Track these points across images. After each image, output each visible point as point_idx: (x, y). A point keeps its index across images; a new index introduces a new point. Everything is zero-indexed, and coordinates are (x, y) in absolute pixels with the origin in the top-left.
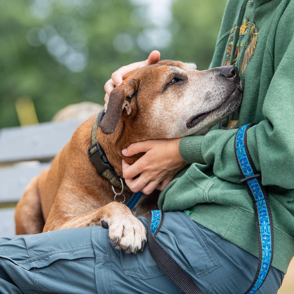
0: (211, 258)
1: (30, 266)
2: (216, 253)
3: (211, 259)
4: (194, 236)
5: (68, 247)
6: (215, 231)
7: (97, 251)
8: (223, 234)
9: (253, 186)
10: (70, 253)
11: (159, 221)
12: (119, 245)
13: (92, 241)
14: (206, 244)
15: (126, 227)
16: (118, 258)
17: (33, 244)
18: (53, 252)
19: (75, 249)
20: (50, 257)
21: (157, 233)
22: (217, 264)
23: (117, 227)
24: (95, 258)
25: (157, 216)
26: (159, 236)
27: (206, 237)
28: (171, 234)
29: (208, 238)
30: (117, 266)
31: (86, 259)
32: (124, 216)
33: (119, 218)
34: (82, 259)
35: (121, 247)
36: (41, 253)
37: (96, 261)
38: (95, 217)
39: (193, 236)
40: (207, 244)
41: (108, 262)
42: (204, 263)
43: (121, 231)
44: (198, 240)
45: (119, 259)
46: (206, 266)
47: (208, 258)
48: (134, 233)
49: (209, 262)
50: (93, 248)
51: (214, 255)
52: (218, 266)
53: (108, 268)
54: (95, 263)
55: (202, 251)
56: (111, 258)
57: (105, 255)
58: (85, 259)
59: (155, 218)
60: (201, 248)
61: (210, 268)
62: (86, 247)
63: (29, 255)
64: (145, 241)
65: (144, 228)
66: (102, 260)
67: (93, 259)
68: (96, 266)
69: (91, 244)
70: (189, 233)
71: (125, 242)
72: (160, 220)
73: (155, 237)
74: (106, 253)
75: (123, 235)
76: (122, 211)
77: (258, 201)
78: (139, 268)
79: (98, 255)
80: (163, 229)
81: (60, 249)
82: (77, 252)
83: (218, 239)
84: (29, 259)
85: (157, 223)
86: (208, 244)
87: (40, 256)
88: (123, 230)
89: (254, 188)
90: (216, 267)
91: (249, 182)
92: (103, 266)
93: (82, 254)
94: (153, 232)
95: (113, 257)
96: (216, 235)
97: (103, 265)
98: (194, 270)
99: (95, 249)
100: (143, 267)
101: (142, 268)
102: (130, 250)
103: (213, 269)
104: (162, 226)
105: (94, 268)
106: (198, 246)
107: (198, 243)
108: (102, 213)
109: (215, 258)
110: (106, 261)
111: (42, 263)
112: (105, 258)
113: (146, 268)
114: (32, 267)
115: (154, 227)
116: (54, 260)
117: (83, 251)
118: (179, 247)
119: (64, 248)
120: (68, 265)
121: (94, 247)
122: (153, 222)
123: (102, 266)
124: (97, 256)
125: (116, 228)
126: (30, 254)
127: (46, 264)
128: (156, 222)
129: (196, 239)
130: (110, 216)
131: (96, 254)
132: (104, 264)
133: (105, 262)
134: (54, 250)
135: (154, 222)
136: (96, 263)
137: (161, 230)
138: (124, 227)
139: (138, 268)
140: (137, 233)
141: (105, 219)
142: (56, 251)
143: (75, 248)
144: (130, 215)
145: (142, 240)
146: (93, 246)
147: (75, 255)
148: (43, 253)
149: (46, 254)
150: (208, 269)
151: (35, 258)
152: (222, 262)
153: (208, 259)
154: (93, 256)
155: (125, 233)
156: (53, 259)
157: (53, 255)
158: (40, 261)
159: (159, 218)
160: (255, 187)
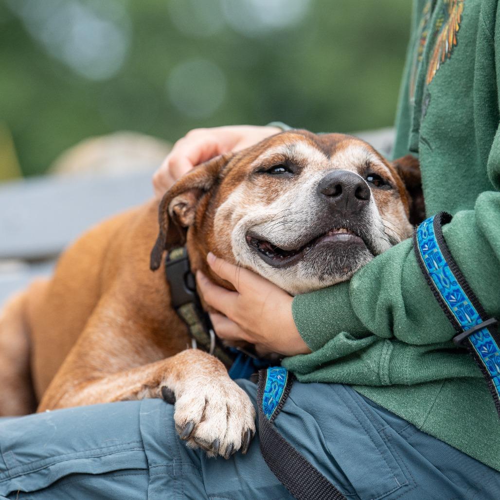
0: (396, 468)
1: (8, 487)
2: (405, 459)
3: (396, 472)
4: (358, 423)
5: (89, 447)
6: (403, 416)
7: (152, 456)
8: (420, 422)
9: (481, 345)
10: (94, 460)
11: (283, 388)
12: (194, 438)
13: (140, 434)
14: (383, 439)
15: (212, 402)
16: (196, 471)
17: (14, 441)
18: (57, 458)
19: (105, 450)
20: (51, 468)
21: (277, 413)
22: (407, 483)
23: (193, 400)
24: (148, 469)
25: (277, 378)
26: (283, 421)
27: (383, 426)
28: (309, 419)
29: (387, 426)
30: (195, 486)
31: (129, 472)
32: (209, 379)
33: (198, 383)
34: (121, 473)
35: (197, 443)
36: (33, 459)
37: (149, 476)
38: (151, 378)
39: (355, 422)
40: (386, 440)
41: (175, 479)
42: (381, 481)
43: (201, 408)
44: (367, 431)
45: (200, 473)
46: (385, 486)
47: (389, 470)
48: (228, 413)
49: (391, 478)
50: (143, 447)
51: (401, 463)
52: (410, 486)
53: (176, 490)
54: (149, 479)
55: (374, 456)
56: (183, 470)
57: (171, 464)
58: (126, 473)
59: (272, 383)
60: (372, 450)
61: (394, 490)
62: (128, 447)
63: (5, 464)
64: (251, 431)
65: (249, 405)
66: (164, 475)
67: (145, 472)
68: (151, 486)
69: (138, 440)
70: (349, 416)
71: (207, 432)
72: (283, 386)
73: (275, 424)
74: (172, 460)
75: (203, 419)
76: (206, 368)
77: (496, 376)
78: (242, 492)
79: (155, 463)
80: (290, 407)
81: (72, 451)
82: (110, 456)
83: (410, 430)
84: (7, 473)
85: (277, 394)
86: (389, 440)
87: (30, 465)
88: (205, 408)
89: (484, 350)
90: (406, 489)
91: (472, 340)
92: (166, 487)
93: (120, 461)
94: (270, 412)
95: (187, 468)
96: (406, 424)
97: (165, 484)
98: (360, 495)
99: (148, 450)
100: (250, 490)
101: (247, 492)
102: (215, 449)
103: (398, 492)
104: (289, 399)
105: (147, 492)
106: (366, 445)
107: (366, 438)
108: (166, 370)
109: (404, 469)
110: (171, 477)
111: (34, 482)
112: (169, 471)
113: (256, 492)
114: (12, 489)
115: (270, 401)
116: (60, 476)
117: (122, 455)
118: (325, 446)
119: (82, 449)
120: (90, 484)
121: (145, 446)
122: (268, 391)
123: (162, 487)
124: (153, 465)
125: (190, 403)
126: (8, 461)
127: (42, 483)
128: (274, 391)
129: (362, 430)
130: (182, 379)
131: (149, 461)
132: (168, 481)
133: (169, 478)
134: (59, 454)
135: (271, 390)
136: (150, 481)
137: (287, 408)
138: (206, 401)
139: (240, 491)
140: (233, 416)
141: (170, 383)
142: (64, 456)
143: (104, 448)
144: (222, 378)
145: (246, 430)
146: (143, 444)
147: (105, 464)
148: (36, 459)
149: (42, 462)
150: (389, 493)
151: (19, 469)
152: (418, 476)
153: (388, 472)
154: (144, 466)
155: (207, 413)
156: (57, 472)
157: (58, 465)
158: (30, 477)
159: (281, 383)
160: (486, 347)
